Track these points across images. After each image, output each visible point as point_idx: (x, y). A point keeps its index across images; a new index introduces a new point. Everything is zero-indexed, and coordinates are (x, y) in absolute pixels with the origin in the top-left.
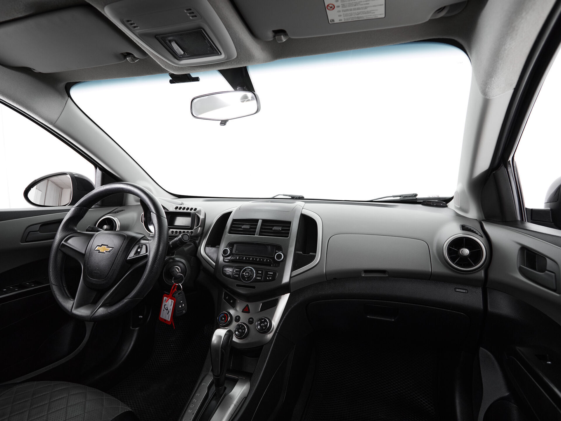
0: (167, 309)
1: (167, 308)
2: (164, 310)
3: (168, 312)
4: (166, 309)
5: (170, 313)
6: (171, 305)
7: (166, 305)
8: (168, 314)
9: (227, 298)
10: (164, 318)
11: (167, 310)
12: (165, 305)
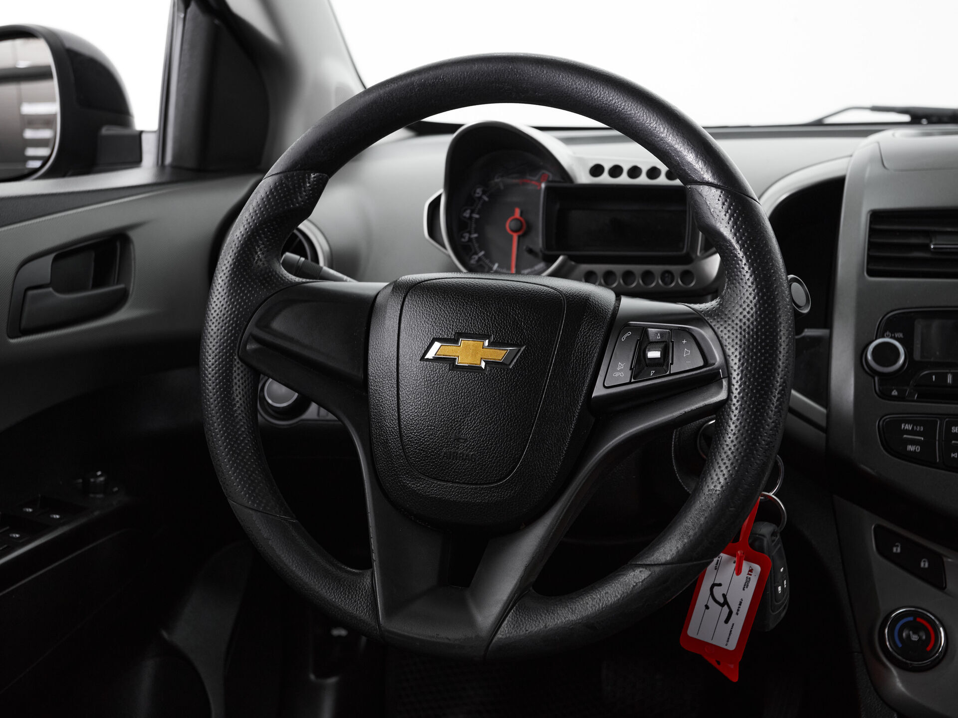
0: (726, 603)
1: (724, 596)
2: (707, 607)
3: (730, 613)
4: (722, 600)
5: (739, 620)
6: (746, 585)
7: (720, 585)
8: (727, 621)
9: (897, 550)
10: (705, 636)
11: (722, 605)
12: (714, 585)
